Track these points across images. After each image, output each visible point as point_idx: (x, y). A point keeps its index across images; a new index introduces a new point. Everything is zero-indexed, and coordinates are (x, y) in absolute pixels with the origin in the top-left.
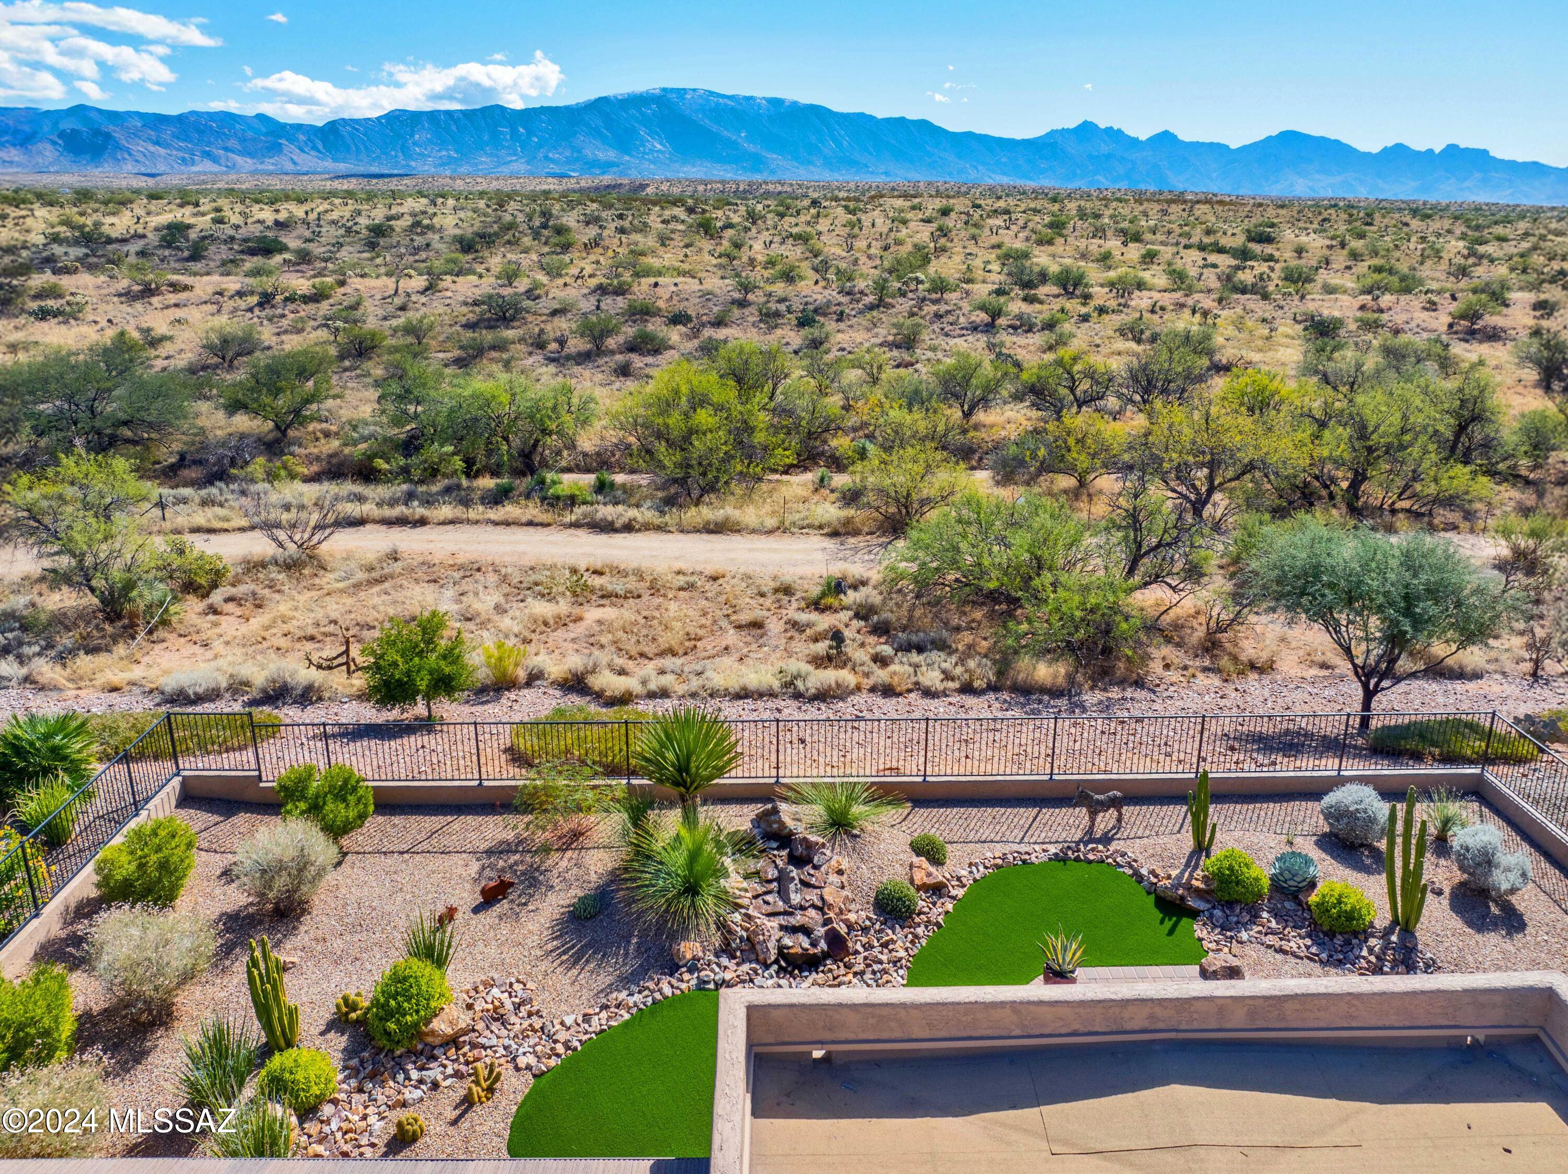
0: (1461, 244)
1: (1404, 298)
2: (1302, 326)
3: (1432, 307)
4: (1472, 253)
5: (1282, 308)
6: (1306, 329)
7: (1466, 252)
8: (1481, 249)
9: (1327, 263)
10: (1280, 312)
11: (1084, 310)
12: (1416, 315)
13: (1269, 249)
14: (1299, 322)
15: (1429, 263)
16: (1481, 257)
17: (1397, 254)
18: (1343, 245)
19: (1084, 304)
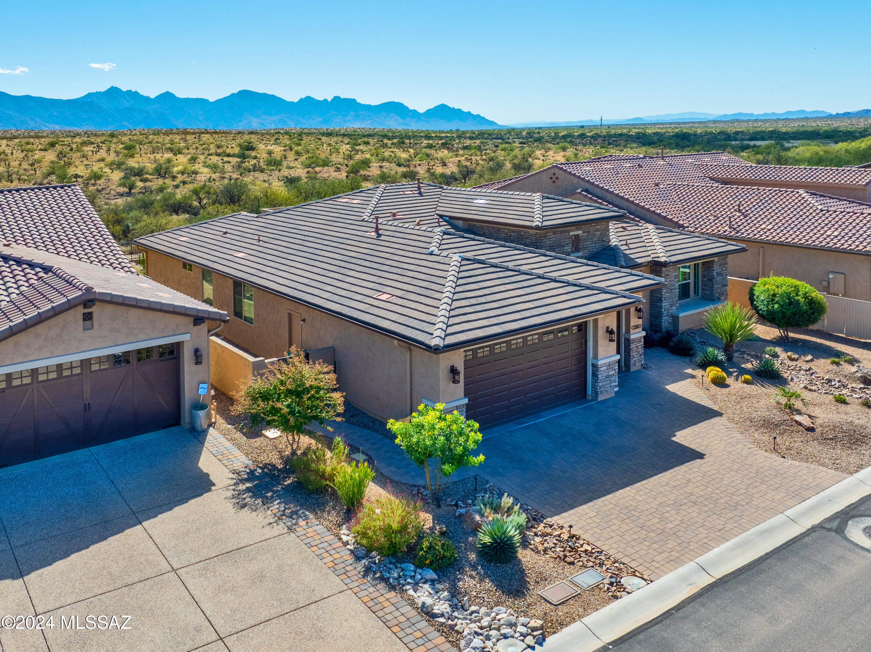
0: (348, 146)
1: (326, 168)
2: (283, 182)
3: (338, 170)
4: (353, 149)
5: (271, 175)
6: (285, 183)
7: (350, 149)
8: (358, 148)
9: (285, 158)
10: (271, 177)
11: (175, 183)
12: (332, 174)
13: (253, 154)
14: (281, 181)
15: (334, 155)
16: (358, 151)
17: (318, 152)
18: (291, 149)
19: (173, 181)
